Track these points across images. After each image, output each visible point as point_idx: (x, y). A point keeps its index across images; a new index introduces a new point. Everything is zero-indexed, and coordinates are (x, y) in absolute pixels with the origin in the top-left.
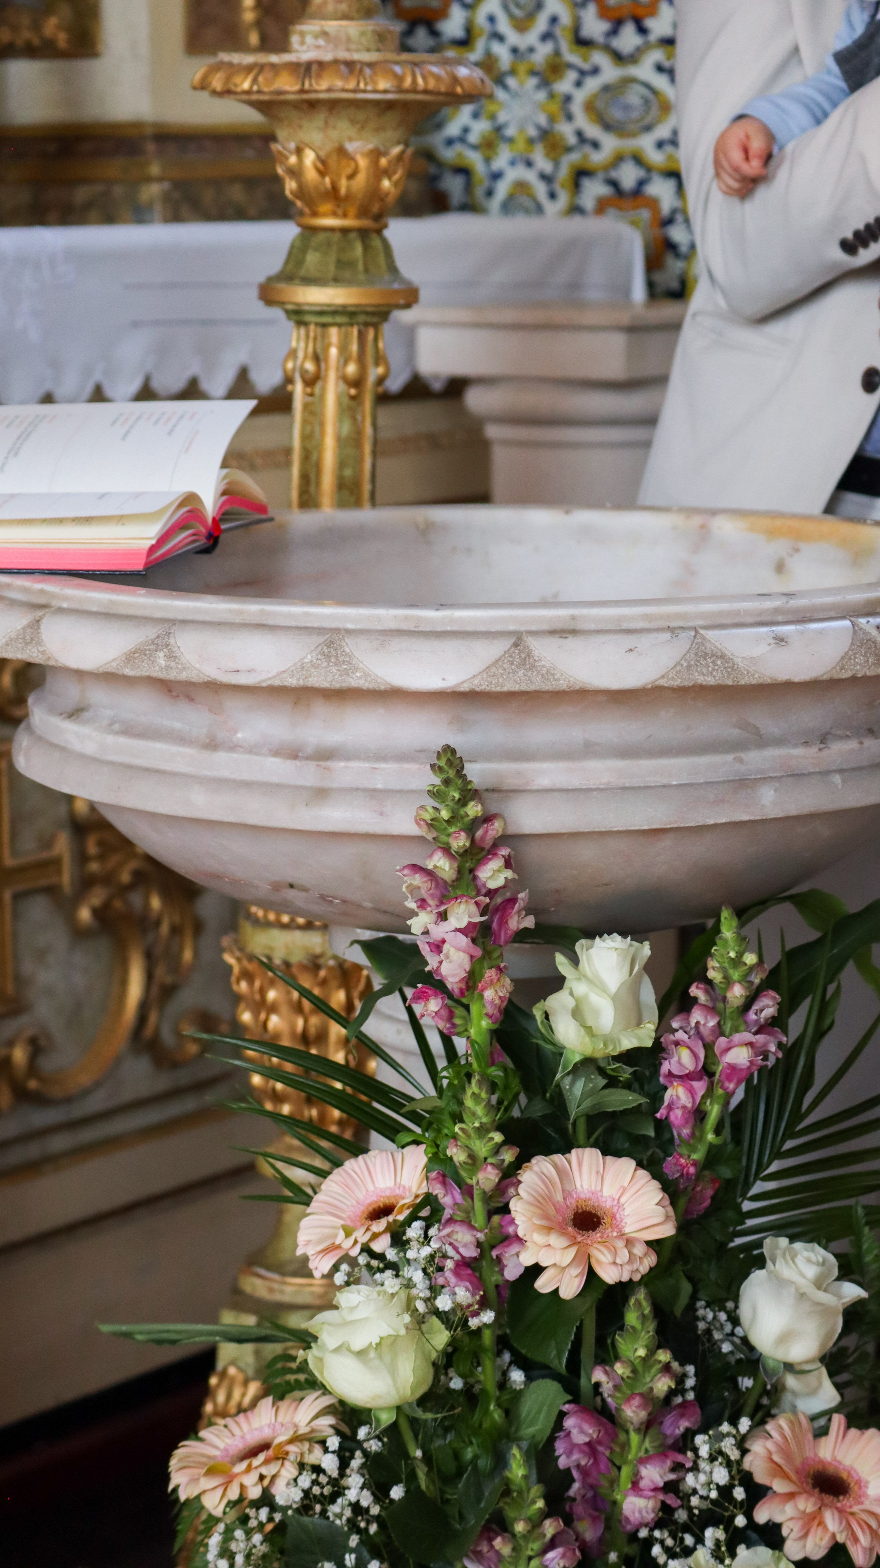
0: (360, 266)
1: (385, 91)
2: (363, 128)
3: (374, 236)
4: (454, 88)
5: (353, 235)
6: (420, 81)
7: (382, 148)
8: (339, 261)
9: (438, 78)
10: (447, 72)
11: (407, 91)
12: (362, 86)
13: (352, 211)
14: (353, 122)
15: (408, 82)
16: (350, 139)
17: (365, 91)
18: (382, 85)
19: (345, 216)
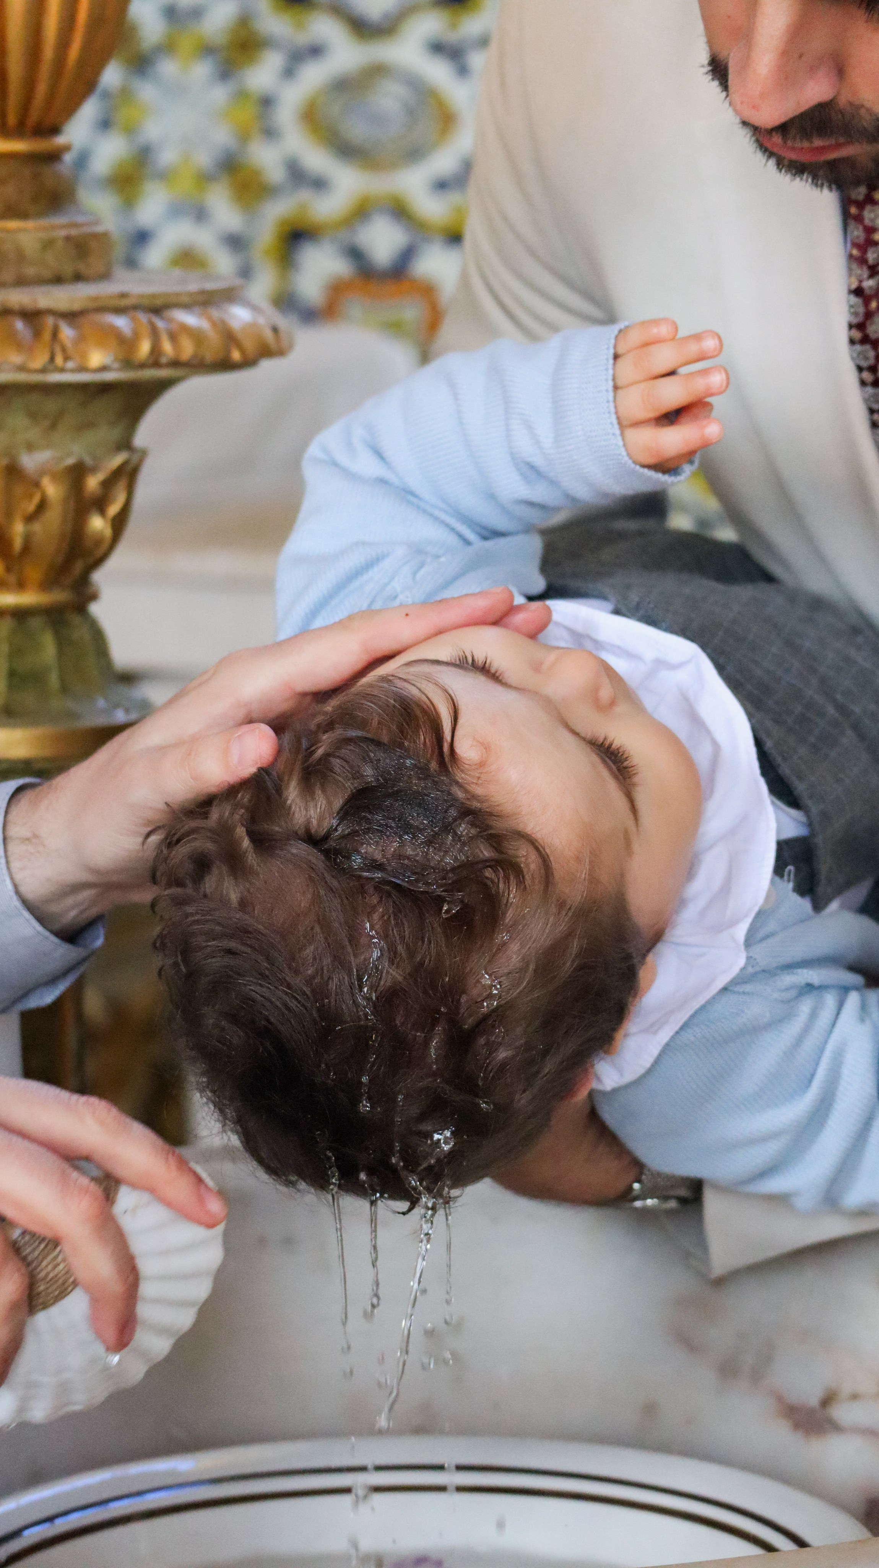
0: (54, 679)
1: (104, 368)
2: (53, 426)
3: (76, 619)
4: (228, 352)
5: (36, 623)
6: (167, 347)
7: (89, 461)
8: (12, 674)
9: (197, 336)
10: (214, 324)
11: (142, 366)
12: (59, 360)
13: (34, 573)
14: (34, 416)
15: (145, 348)
16: (30, 447)
17: (62, 370)
18: (96, 358)
19: (21, 586)
